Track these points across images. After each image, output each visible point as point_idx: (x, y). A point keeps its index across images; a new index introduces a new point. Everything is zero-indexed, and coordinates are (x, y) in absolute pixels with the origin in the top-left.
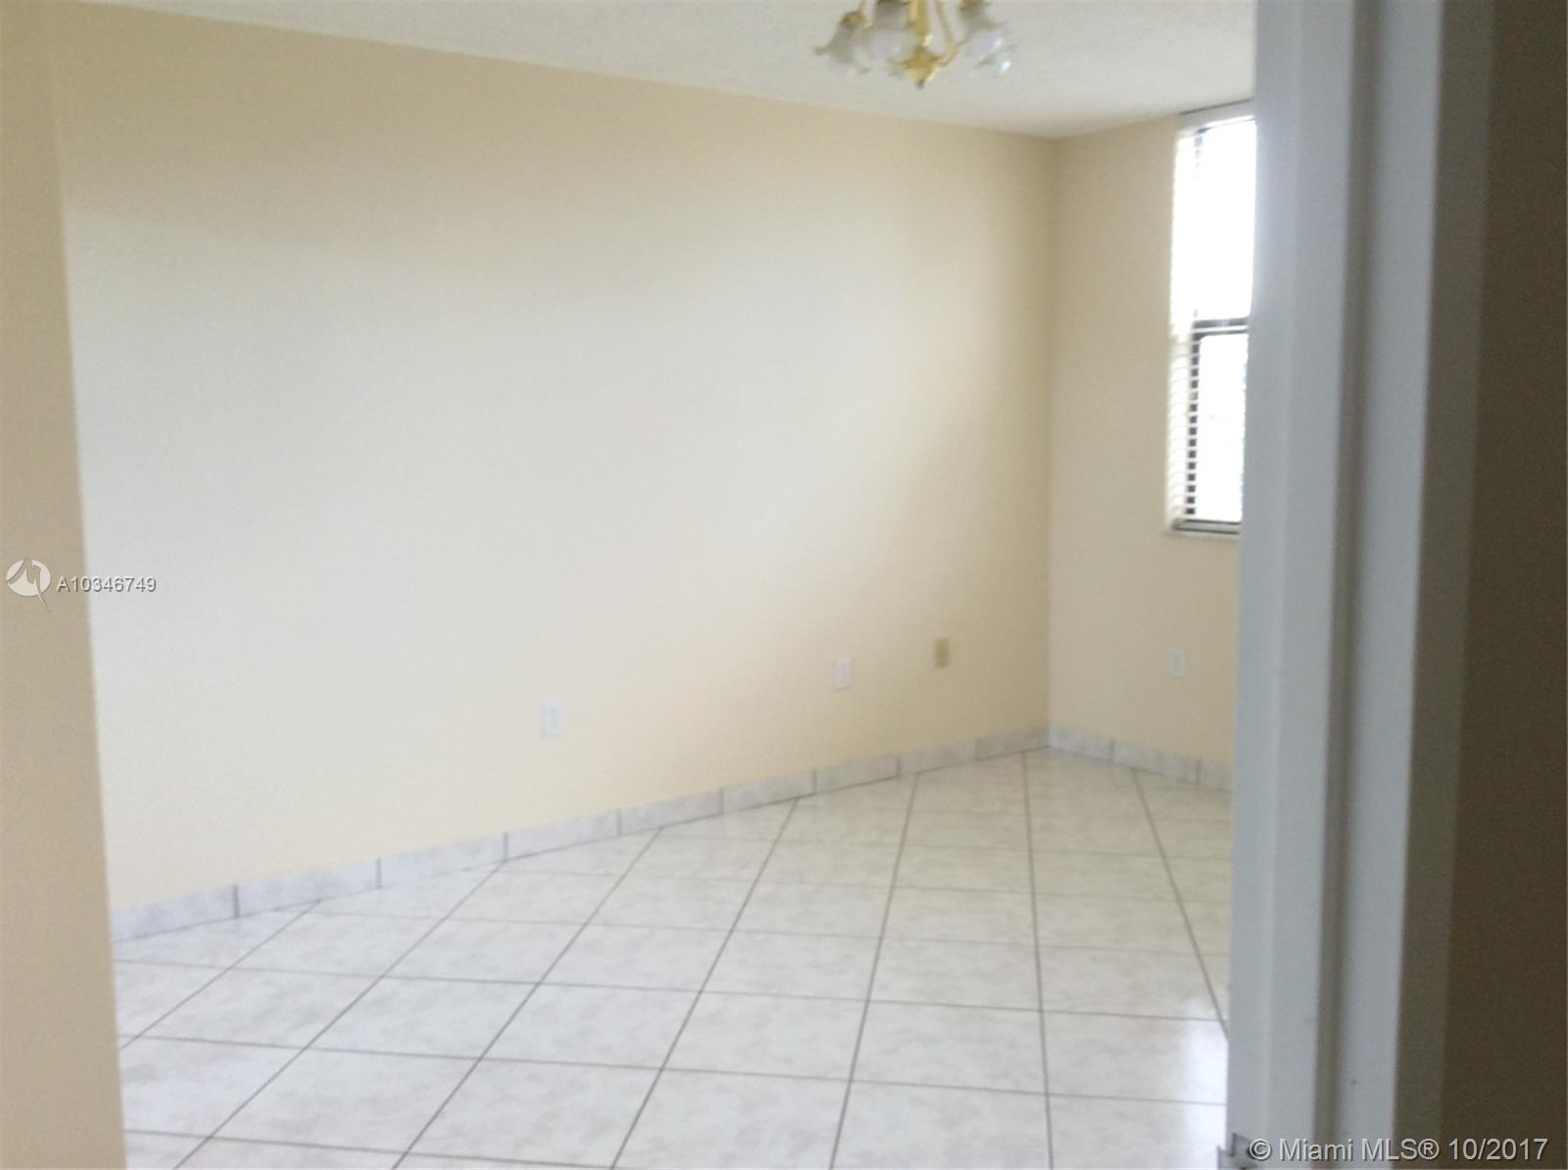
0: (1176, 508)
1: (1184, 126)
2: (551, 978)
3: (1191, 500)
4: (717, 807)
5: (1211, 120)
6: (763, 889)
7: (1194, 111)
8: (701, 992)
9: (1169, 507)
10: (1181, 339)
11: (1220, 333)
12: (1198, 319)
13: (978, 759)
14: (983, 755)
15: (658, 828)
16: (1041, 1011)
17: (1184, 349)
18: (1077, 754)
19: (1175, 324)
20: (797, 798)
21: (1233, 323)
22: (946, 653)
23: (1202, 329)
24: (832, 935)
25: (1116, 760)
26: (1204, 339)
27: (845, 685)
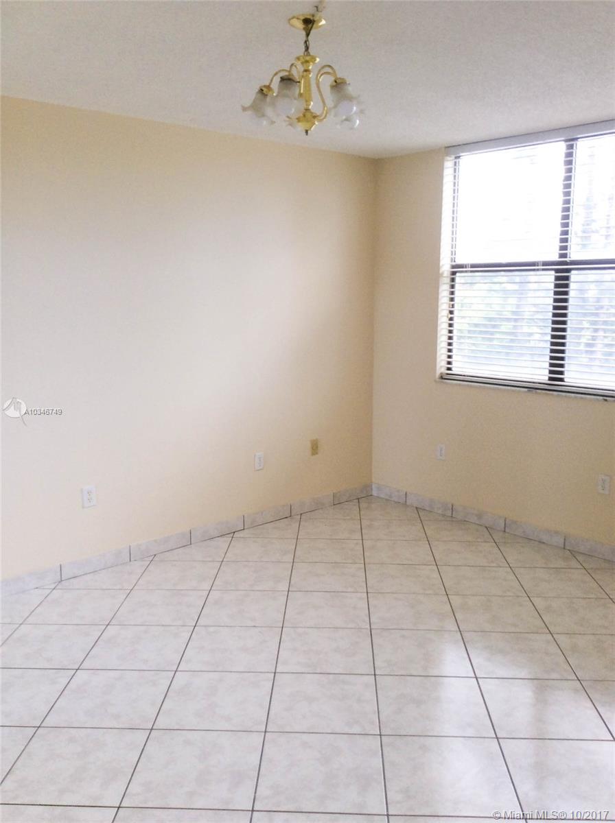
0: (441, 367)
1: (448, 154)
2: (85, 665)
3: (449, 363)
4: (189, 540)
5: (462, 152)
6: (215, 595)
7: (454, 146)
8: (176, 671)
9: (438, 367)
10: (445, 275)
11: (466, 271)
12: (454, 263)
13: (334, 505)
14: (337, 502)
15: (152, 557)
16: (375, 675)
17: (448, 280)
18: (387, 500)
19: (443, 265)
20: (234, 532)
21: (473, 266)
22: (317, 447)
23: (457, 269)
24: (254, 626)
25: (408, 503)
26: (458, 274)
27: (261, 468)
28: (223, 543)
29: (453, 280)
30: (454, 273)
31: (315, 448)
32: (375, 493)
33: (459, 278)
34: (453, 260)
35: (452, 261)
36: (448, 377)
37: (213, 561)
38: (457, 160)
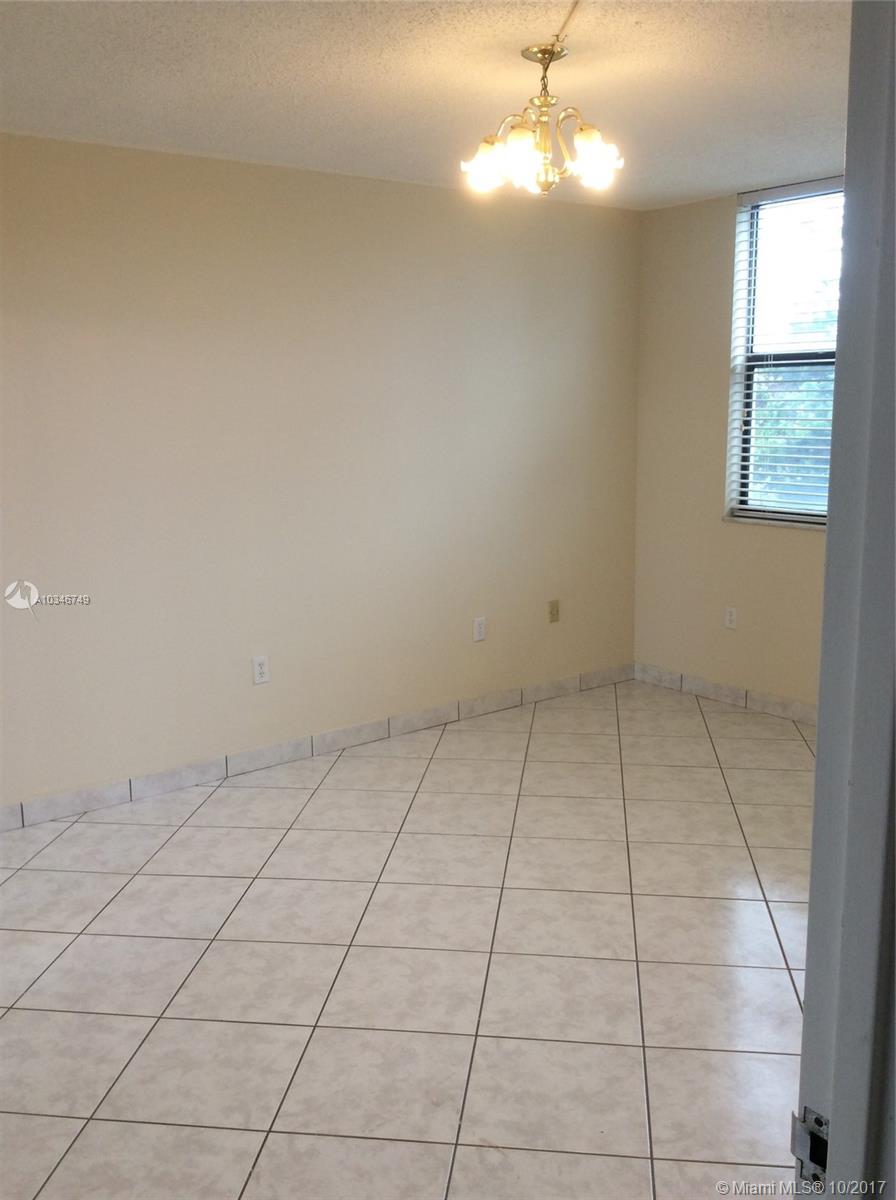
1: (741, 204)
2: (264, 874)
3: (744, 494)
4: (386, 732)
5: (762, 200)
7: (750, 192)
9: (727, 499)
10: (738, 370)
11: (767, 366)
12: (750, 354)
13: (581, 690)
14: (585, 687)
15: (341, 750)
16: (632, 894)
17: (740, 378)
18: (655, 685)
19: (735, 357)
20: (446, 724)
21: (777, 357)
22: (557, 611)
23: (755, 361)
24: (475, 835)
25: (684, 690)
26: (756, 370)
27: (481, 638)
28: (431, 737)
29: (749, 378)
30: (750, 368)
31: (554, 613)
32: (638, 676)
33: (758, 376)
34: (750, 349)
35: (748, 352)
36: (742, 512)
37: (419, 758)
38: (755, 211)
